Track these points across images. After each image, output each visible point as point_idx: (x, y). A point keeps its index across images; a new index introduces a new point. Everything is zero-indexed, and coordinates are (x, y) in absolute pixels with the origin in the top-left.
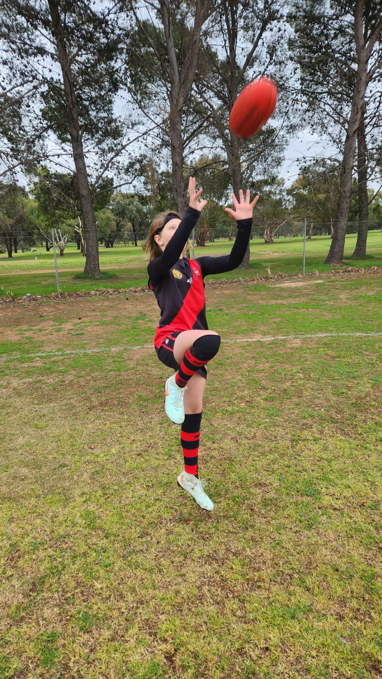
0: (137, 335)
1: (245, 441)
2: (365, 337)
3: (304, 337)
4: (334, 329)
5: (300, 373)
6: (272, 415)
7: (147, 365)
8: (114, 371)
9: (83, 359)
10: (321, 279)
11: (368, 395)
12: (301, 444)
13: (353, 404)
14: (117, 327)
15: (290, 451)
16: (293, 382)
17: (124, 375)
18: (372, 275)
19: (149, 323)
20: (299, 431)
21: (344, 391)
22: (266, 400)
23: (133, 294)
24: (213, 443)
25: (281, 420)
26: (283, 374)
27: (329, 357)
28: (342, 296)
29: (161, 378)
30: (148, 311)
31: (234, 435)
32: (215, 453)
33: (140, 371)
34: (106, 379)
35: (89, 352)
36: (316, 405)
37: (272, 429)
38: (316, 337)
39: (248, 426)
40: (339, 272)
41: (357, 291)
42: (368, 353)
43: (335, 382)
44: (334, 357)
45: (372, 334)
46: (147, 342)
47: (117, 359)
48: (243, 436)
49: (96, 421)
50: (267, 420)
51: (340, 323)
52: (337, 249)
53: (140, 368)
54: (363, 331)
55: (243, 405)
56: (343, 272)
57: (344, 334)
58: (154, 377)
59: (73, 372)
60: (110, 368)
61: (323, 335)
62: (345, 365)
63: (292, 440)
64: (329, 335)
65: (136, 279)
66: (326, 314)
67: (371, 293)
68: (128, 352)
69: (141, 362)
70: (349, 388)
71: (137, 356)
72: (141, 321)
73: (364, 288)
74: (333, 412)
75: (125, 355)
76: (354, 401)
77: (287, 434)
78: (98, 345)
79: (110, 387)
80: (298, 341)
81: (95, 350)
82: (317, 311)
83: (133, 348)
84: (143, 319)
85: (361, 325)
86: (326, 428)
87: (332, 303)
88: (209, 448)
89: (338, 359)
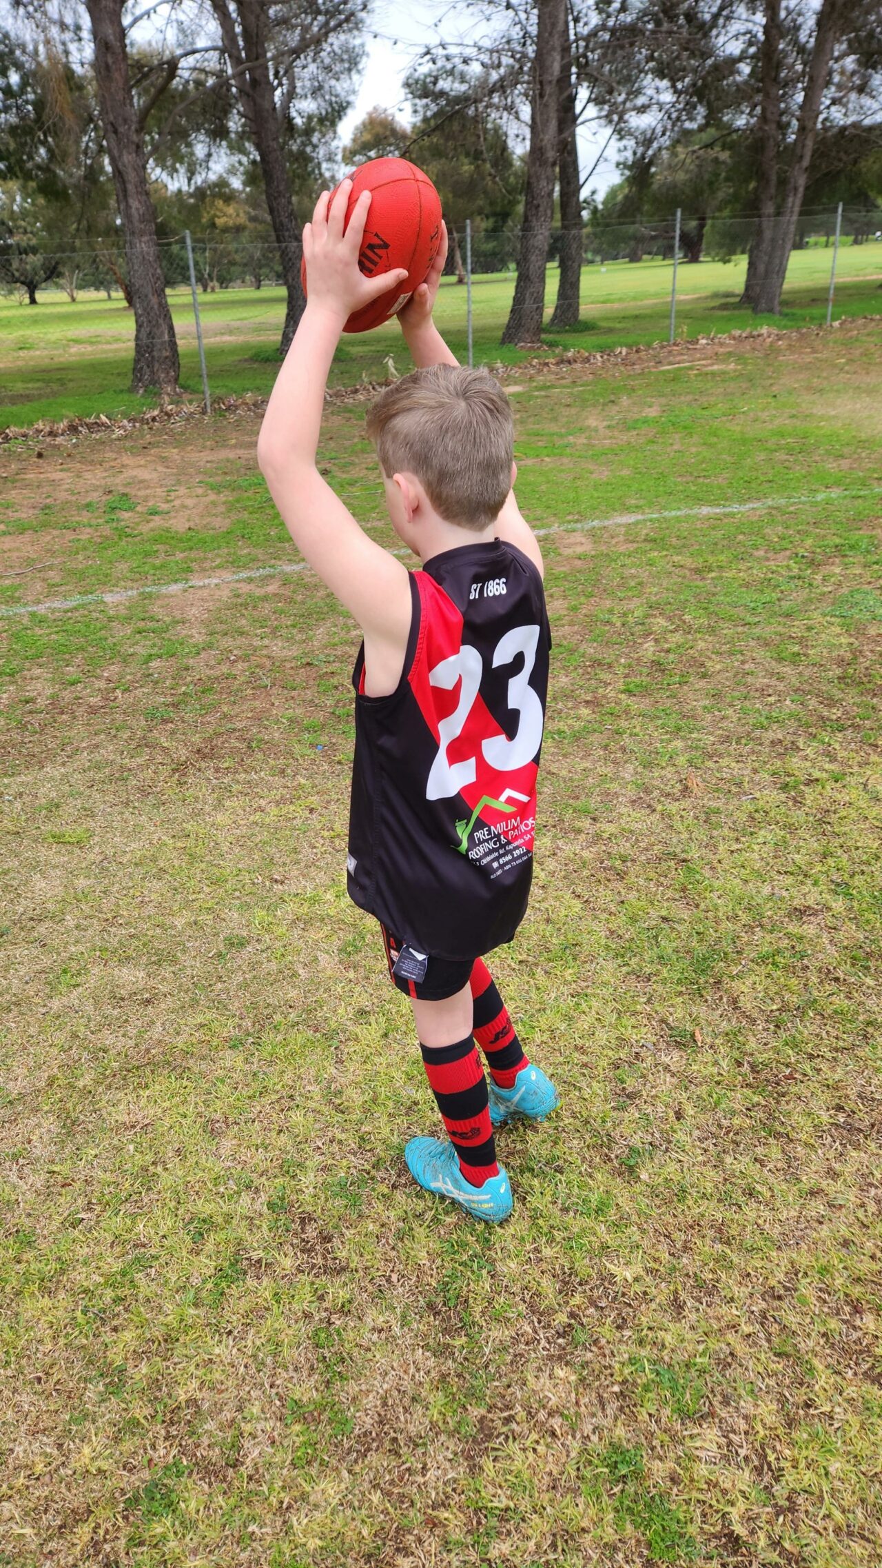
0: (147, 555)
1: (673, 807)
2: (725, 515)
3: (587, 527)
4: (642, 502)
5: (655, 616)
6: (679, 729)
7: (242, 634)
8: (160, 657)
9: (38, 631)
10: (516, 383)
11: (857, 653)
12: (810, 794)
13: (839, 678)
14: (70, 536)
15: (798, 816)
16: (656, 641)
17: (201, 667)
18: (622, 368)
19: (156, 518)
20: (779, 763)
21: (796, 649)
22: (630, 693)
23: (48, 439)
24: (594, 819)
25: (712, 738)
26: (618, 624)
27: (688, 573)
28: (592, 422)
29: (308, 664)
30: (126, 486)
31: (631, 792)
32: (625, 847)
33: (235, 652)
34: (157, 683)
35: (41, 609)
36: (762, 691)
37: (710, 764)
38: (620, 525)
39: (648, 765)
40: (547, 364)
41: (617, 408)
42: (761, 553)
43: (757, 631)
44: (697, 571)
45: (735, 508)
46: (189, 570)
47: (141, 625)
48: (656, 793)
49: (227, 803)
50: (679, 744)
51: (644, 487)
52: (529, 305)
53: (227, 642)
54: (711, 504)
55: (585, 711)
56: (557, 364)
57: (673, 513)
58: (288, 665)
59: (37, 671)
60: (142, 651)
61: (631, 518)
62: (741, 586)
63: (785, 787)
64: (640, 517)
65: (27, 398)
66: (591, 467)
67: (652, 413)
68: (159, 602)
69: (219, 627)
70: (802, 641)
71: (194, 611)
72: (126, 515)
73: (625, 401)
74: (813, 703)
75: (156, 610)
76: (839, 672)
77: (755, 771)
78: (52, 590)
79: (186, 703)
80: (578, 537)
81: (57, 605)
82: (565, 461)
83: (164, 590)
84: (131, 509)
85: (693, 488)
86: (837, 746)
87: (585, 441)
88: (598, 837)
89: (713, 575)
